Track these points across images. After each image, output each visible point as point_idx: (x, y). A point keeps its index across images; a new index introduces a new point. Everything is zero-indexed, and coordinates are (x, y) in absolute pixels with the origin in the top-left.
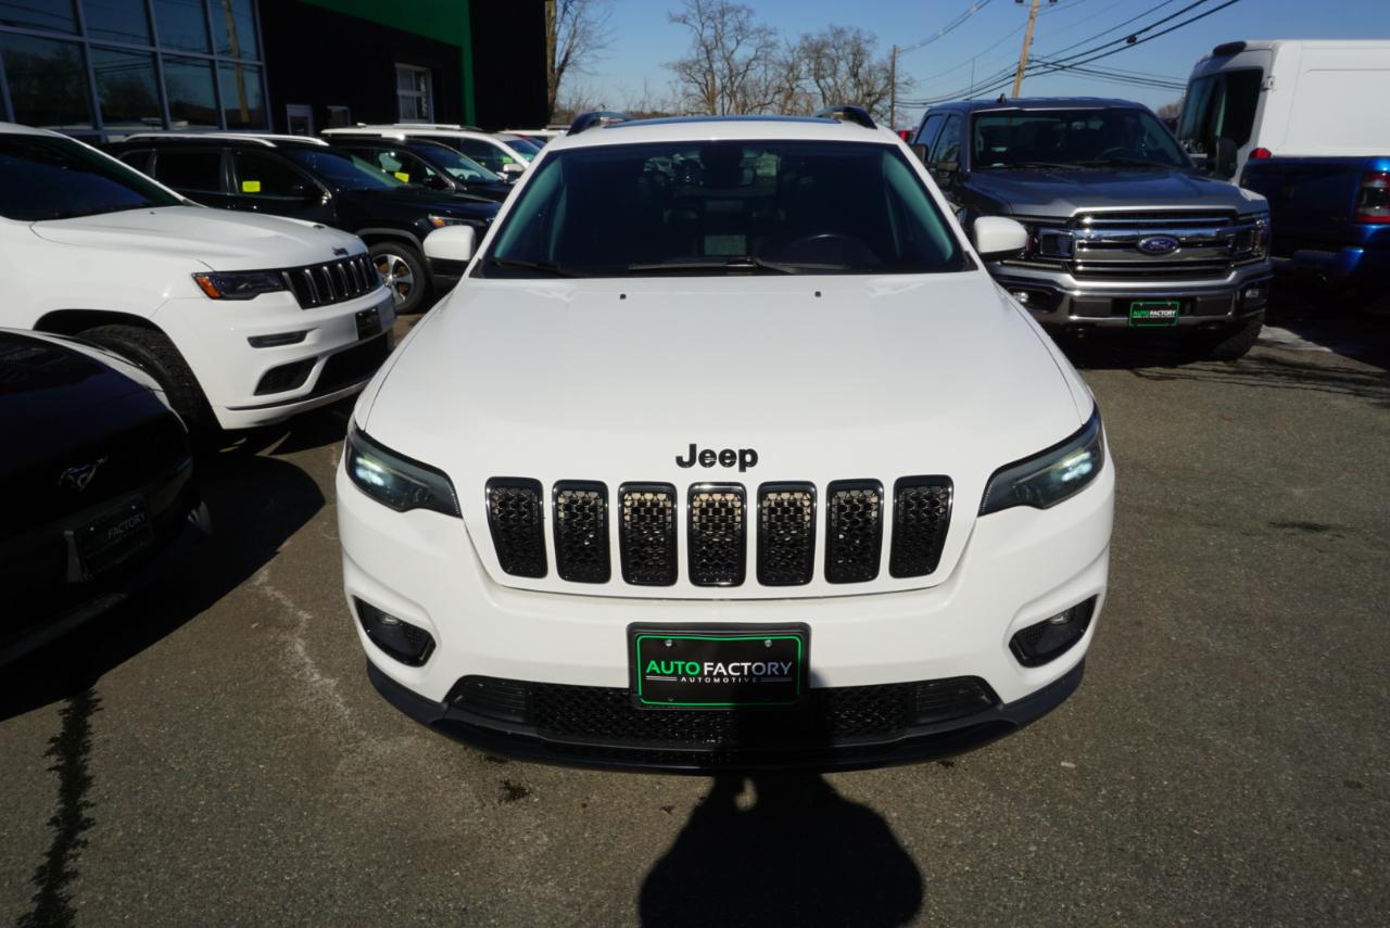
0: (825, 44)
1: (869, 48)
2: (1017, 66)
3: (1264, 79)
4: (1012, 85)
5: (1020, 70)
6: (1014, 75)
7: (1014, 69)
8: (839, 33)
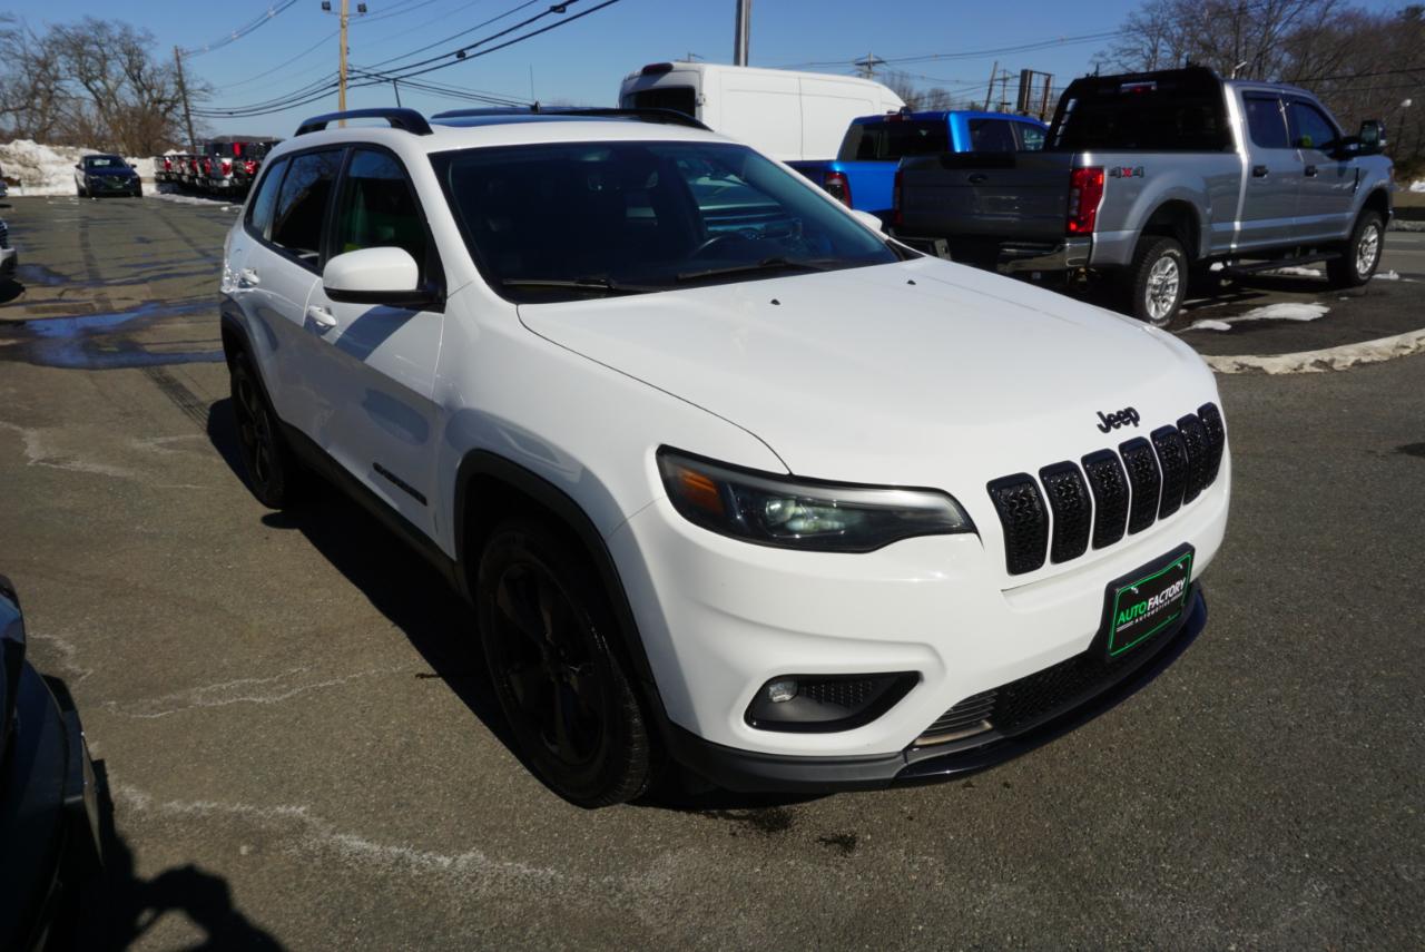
0: (84, 40)
1: (144, 46)
2: (338, 75)
3: (697, 96)
4: (337, 94)
5: (342, 81)
6: (336, 85)
7: (335, 78)
8: (100, 27)
